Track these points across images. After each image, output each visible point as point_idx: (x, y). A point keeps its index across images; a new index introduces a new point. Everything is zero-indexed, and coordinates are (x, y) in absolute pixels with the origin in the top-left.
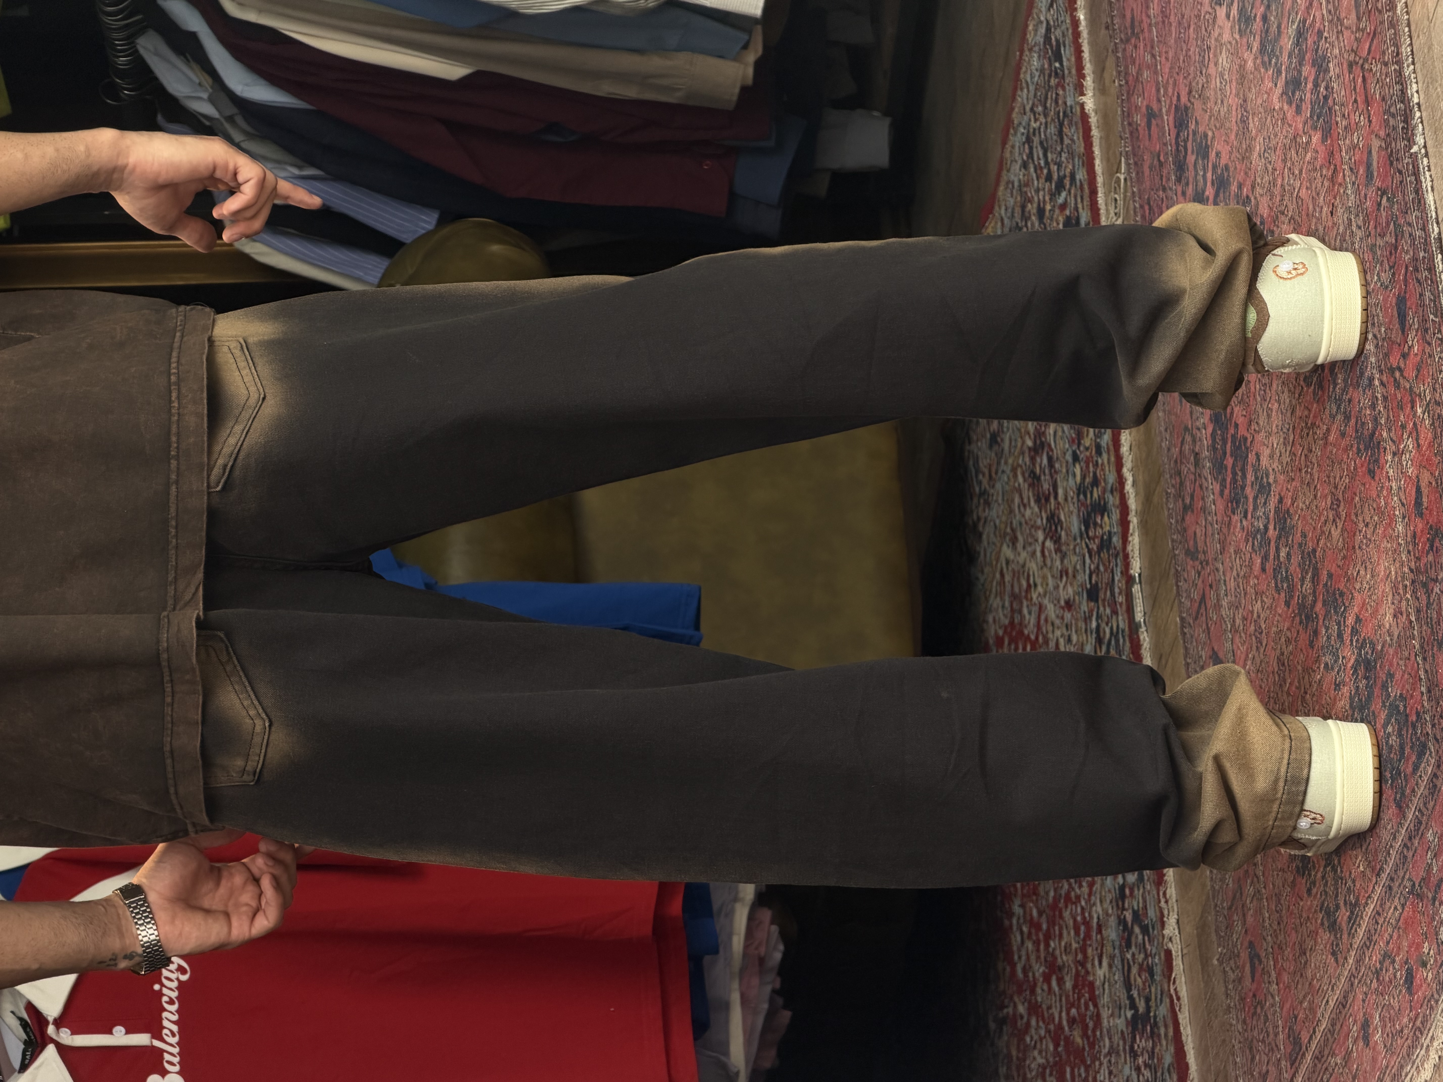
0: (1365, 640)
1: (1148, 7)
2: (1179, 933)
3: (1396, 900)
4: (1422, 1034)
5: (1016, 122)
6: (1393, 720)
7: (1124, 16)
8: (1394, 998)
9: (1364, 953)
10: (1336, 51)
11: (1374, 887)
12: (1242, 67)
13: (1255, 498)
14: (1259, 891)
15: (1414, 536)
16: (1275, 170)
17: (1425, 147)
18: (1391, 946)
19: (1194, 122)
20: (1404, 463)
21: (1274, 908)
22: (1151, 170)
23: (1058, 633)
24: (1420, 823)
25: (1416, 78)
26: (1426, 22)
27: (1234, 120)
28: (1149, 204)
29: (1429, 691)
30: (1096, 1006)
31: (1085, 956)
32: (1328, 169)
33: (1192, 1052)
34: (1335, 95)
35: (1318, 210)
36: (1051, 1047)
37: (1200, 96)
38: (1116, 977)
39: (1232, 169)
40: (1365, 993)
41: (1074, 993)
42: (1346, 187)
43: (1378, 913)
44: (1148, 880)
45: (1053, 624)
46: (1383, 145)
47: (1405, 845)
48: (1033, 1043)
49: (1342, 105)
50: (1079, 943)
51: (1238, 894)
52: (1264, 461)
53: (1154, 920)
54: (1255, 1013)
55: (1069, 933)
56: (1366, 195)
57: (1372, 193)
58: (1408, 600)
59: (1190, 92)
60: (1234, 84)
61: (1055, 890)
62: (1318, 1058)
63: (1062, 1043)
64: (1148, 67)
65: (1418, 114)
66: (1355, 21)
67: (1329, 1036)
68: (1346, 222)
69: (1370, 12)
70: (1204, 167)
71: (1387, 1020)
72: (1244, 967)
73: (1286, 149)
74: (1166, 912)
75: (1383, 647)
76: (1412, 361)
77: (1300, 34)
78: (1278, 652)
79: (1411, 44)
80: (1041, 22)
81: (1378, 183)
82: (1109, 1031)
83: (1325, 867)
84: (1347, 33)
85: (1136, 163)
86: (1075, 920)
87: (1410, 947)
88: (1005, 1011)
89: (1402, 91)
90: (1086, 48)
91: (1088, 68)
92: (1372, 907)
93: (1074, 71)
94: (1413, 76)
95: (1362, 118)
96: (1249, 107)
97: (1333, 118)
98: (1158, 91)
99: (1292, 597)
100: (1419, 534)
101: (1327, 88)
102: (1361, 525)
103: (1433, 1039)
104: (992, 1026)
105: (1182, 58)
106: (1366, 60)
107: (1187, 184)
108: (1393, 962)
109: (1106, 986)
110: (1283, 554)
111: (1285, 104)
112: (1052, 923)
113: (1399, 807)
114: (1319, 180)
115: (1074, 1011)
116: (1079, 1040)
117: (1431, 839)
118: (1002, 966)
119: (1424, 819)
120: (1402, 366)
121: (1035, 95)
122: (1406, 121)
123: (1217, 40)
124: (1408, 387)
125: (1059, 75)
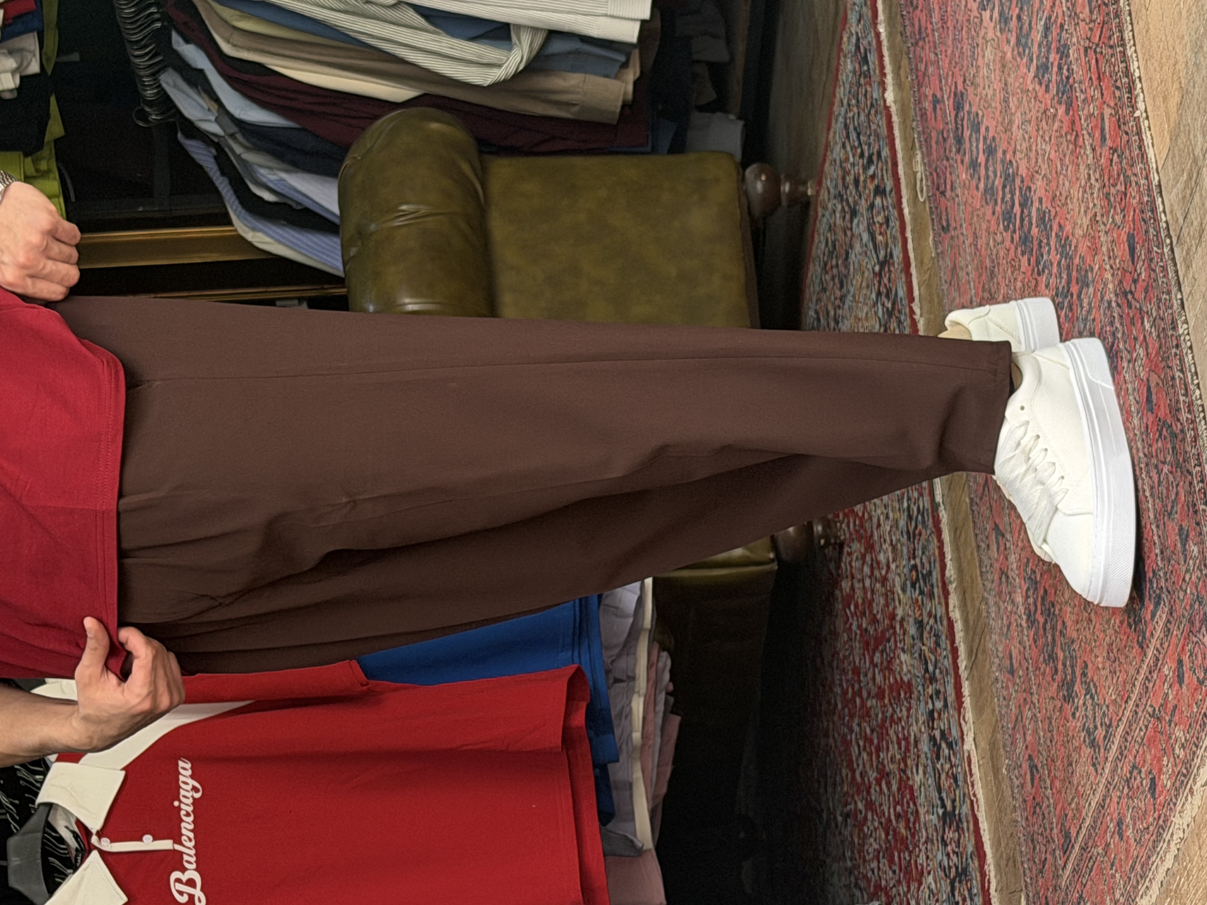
1: (931, 17)
2: (976, 748)
3: (1141, 722)
4: (1164, 830)
5: (836, 113)
7: (913, 25)
8: (1141, 802)
9: (1117, 765)
10: (1074, 40)
11: (1123, 712)
12: (1003, 58)
14: (1035, 715)
15: (1147, 427)
16: (1030, 138)
17: (1146, 111)
18: (1138, 759)
19: (968, 105)
20: (1137, 369)
21: (1047, 728)
22: (937, 145)
23: (879, 511)
24: (1158, 659)
25: (1137, 57)
26: (1144, 11)
27: (998, 101)
28: (936, 171)
29: (1162, 552)
30: (915, 804)
31: (906, 765)
32: (1071, 134)
33: (989, 842)
34: (1075, 75)
35: (1064, 168)
36: (883, 836)
37: (972, 84)
38: (930, 782)
39: (998, 140)
40: (1119, 797)
41: (899, 794)
42: (1085, 149)
44: (952, 706)
46: (1113, 112)
47: (1147, 678)
48: (870, 832)
49: (1080, 82)
50: (901, 755)
51: (1020, 718)
53: (957, 737)
54: (1034, 813)
55: (893, 748)
56: (1101, 154)
57: (1105, 151)
58: (1143, 480)
59: (965, 81)
60: (997, 72)
61: (883, 713)
62: (1083, 849)
63: (891, 833)
64: (933, 64)
65: (1139, 86)
66: (1088, 14)
67: (1092, 831)
68: (1086, 176)
69: (1099, 6)
70: (977, 140)
71: (1137, 819)
72: (1026, 774)
73: (1039, 120)
74: (965, 733)
76: (1141, 285)
77: (1047, 28)
79: (1132, 30)
80: (852, 34)
81: (1110, 144)
82: (925, 824)
83: (1085, 695)
84: (1082, 24)
85: (926, 141)
87: (1152, 760)
88: (848, 807)
89: (1126, 67)
90: (886, 52)
91: (888, 69)
92: (1122, 728)
93: (877, 71)
94: (1134, 55)
95: (1096, 92)
96: (1009, 90)
97: (1074, 93)
98: (940, 81)
100: (1150, 426)
101: (1068, 70)
103: (1172, 834)
104: (840, 819)
105: (957, 55)
106: (1097, 45)
107: (965, 153)
108: (1140, 772)
109: (922, 788)
111: (1037, 85)
112: (881, 739)
113: (1141, 647)
114: (1065, 144)
115: (899, 808)
116: (903, 831)
117: (1167, 673)
118: (844, 772)
119: (1161, 656)
120: (1133, 290)
121: (850, 92)
122: (1130, 92)
123: (983, 38)
124: (1138, 306)
125: (867, 75)
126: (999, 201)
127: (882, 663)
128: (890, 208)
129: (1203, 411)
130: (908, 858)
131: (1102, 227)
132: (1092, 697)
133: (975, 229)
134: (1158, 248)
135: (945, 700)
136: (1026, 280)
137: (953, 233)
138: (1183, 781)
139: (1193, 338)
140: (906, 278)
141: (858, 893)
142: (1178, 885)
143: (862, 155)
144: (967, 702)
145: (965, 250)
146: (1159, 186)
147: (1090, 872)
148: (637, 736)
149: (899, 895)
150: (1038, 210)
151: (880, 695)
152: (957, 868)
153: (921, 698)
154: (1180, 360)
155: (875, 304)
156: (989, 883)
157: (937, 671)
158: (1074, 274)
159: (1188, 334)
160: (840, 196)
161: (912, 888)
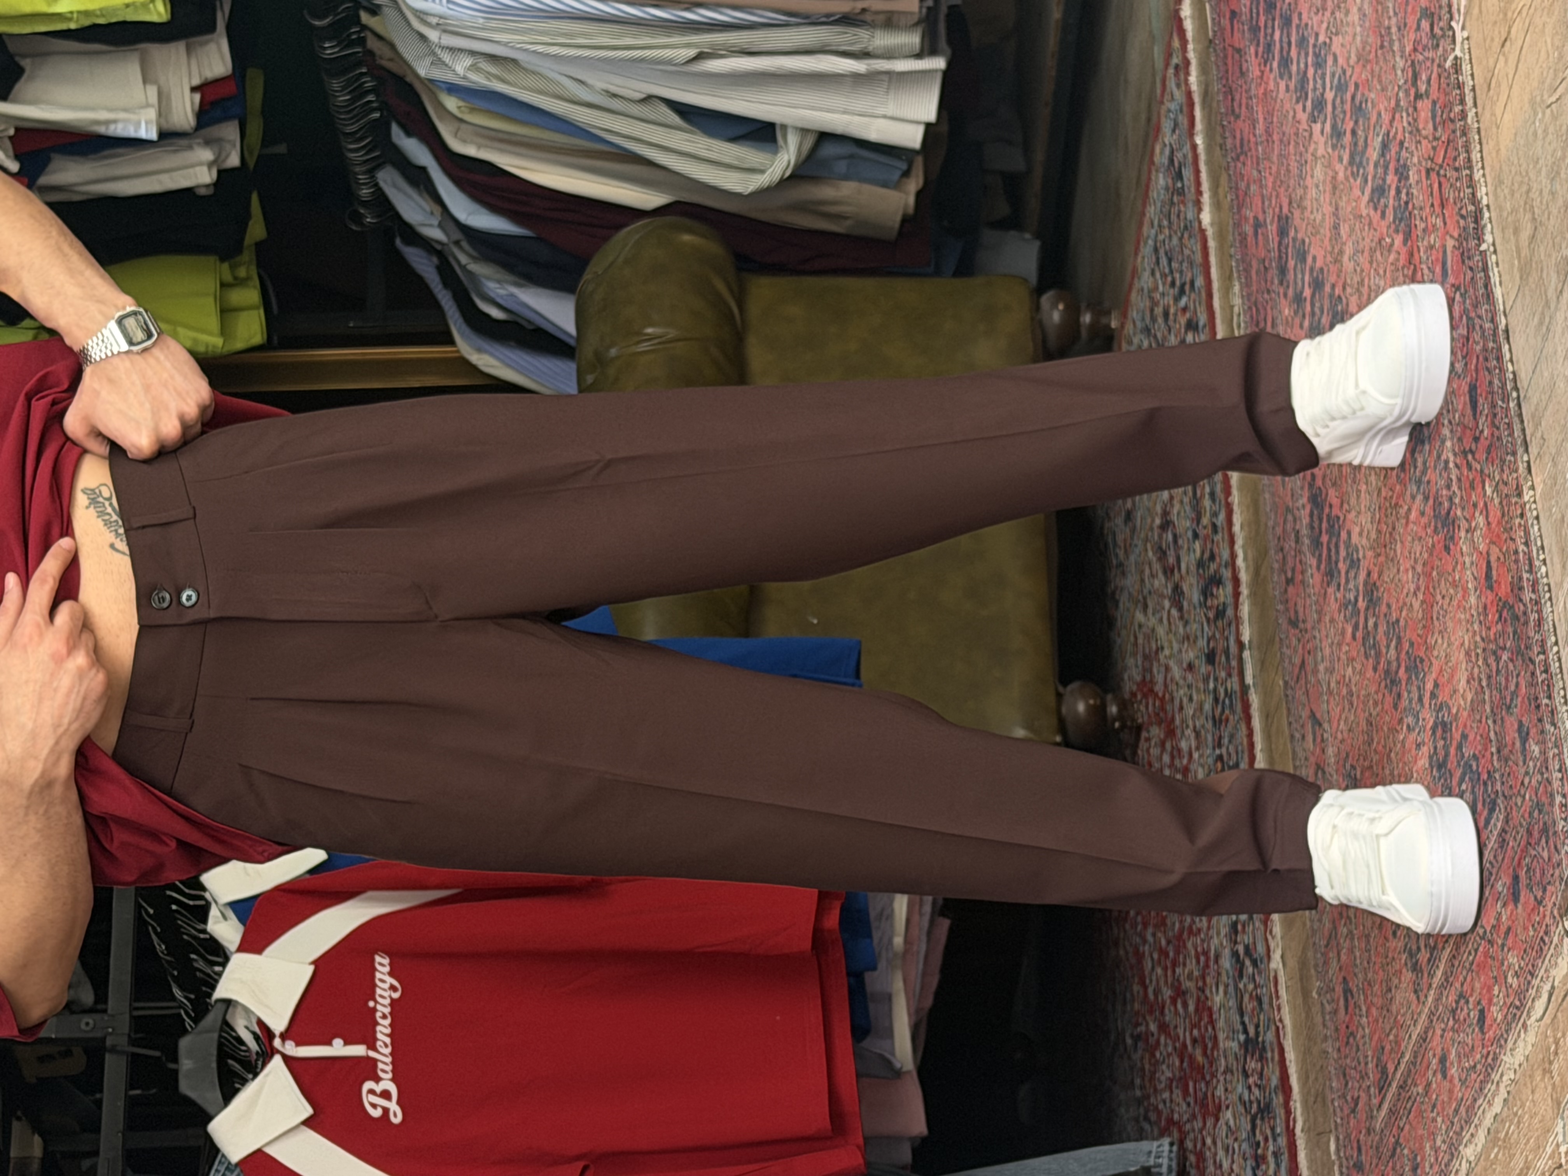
0: (1441, 704)
1: (1254, 128)
2: (1284, 967)
3: (1470, 945)
4: (1492, 1069)
5: (1145, 234)
6: (1467, 779)
7: (1235, 137)
8: (1468, 1036)
9: (1441, 993)
10: (1415, 160)
12: (1334, 178)
13: (1347, 572)
15: (1485, 607)
16: (1362, 271)
17: (1494, 244)
18: (1465, 987)
19: (1293, 230)
20: (1476, 540)
21: (1364, 947)
22: (1258, 275)
23: (1182, 692)
24: (1491, 874)
25: (1485, 182)
26: (1494, 130)
27: (1327, 227)
28: (1256, 306)
29: (1499, 751)
30: (1214, 1028)
31: (1205, 984)
32: (1409, 268)
33: (1295, 1075)
34: (1415, 201)
36: (1177, 1063)
37: (1298, 206)
38: (1231, 1004)
39: (1326, 272)
40: (1443, 1030)
41: (1196, 1016)
43: (1454, 957)
45: (1177, 684)
46: (1457, 244)
48: (1162, 1058)
49: (1421, 209)
50: (1199, 971)
51: (1333, 934)
52: (1355, 539)
53: (1262, 954)
54: (1347, 1043)
55: (1191, 963)
58: (1479, 666)
59: (1290, 203)
60: (1327, 195)
61: (1180, 922)
62: (1401, 1087)
63: (1186, 1060)
64: (1255, 181)
65: (1487, 215)
66: (1432, 131)
67: (1411, 1067)
69: (1444, 122)
70: (1302, 271)
71: (1462, 1055)
72: (1338, 1000)
73: (1372, 251)
74: (1272, 948)
75: (1458, 711)
76: (1484, 443)
77: (1385, 146)
78: (1367, 714)
79: (1481, 151)
80: (1165, 145)
81: (1453, 280)
82: (1225, 1051)
84: (1424, 142)
85: (1245, 270)
86: (1196, 951)
87: (1482, 989)
88: (1139, 1029)
89: (1473, 193)
90: (1203, 168)
91: (1205, 186)
92: (1449, 950)
93: (1193, 190)
94: (1482, 180)
95: (1438, 220)
96: (1340, 215)
97: (1413, 221)
98: (1263, 203)
99: (1378, 663)
100: (1489, 606)
101: (1407, 194)
102: (1439, 597)
103: (1502, 1075)
104: (1129, 1041)
105: (1283, 173)
106: (1441, 167)
107: (1288, 287)
108: (1467, 1002)
109: (1223, 1011)
110: (1371, 623)
111: (1371, 210)
112: (1177, 952)
115: (1195, 1032)
116: (1200, 1058)
117: (1500, 889)
118: (1136, 988)
119: (1494, 871)
120: (1474, 448)
121: (1161, 211)
122: (1476, 221)
123: (1313, 155)
124: (1479, 468)
125: (1181, 192)
129: (1549, 591)
130: (1204, 1090)
134: (1503, 401)
138: (1515, 1015)
139: (1540, 507)
141: (1147, 1126)
142: (1507, 1133)
143: (1173, 284)
146: (1507, 331)
147: (1409, 1113)
148: (898, 941)
149: (1194, 1130)
152: (1259, 1102)
154: (1525, 531)
156: (1295, 1121)
159: (1535, 502)
160: (1147, 331)
161: (1208, 1124)
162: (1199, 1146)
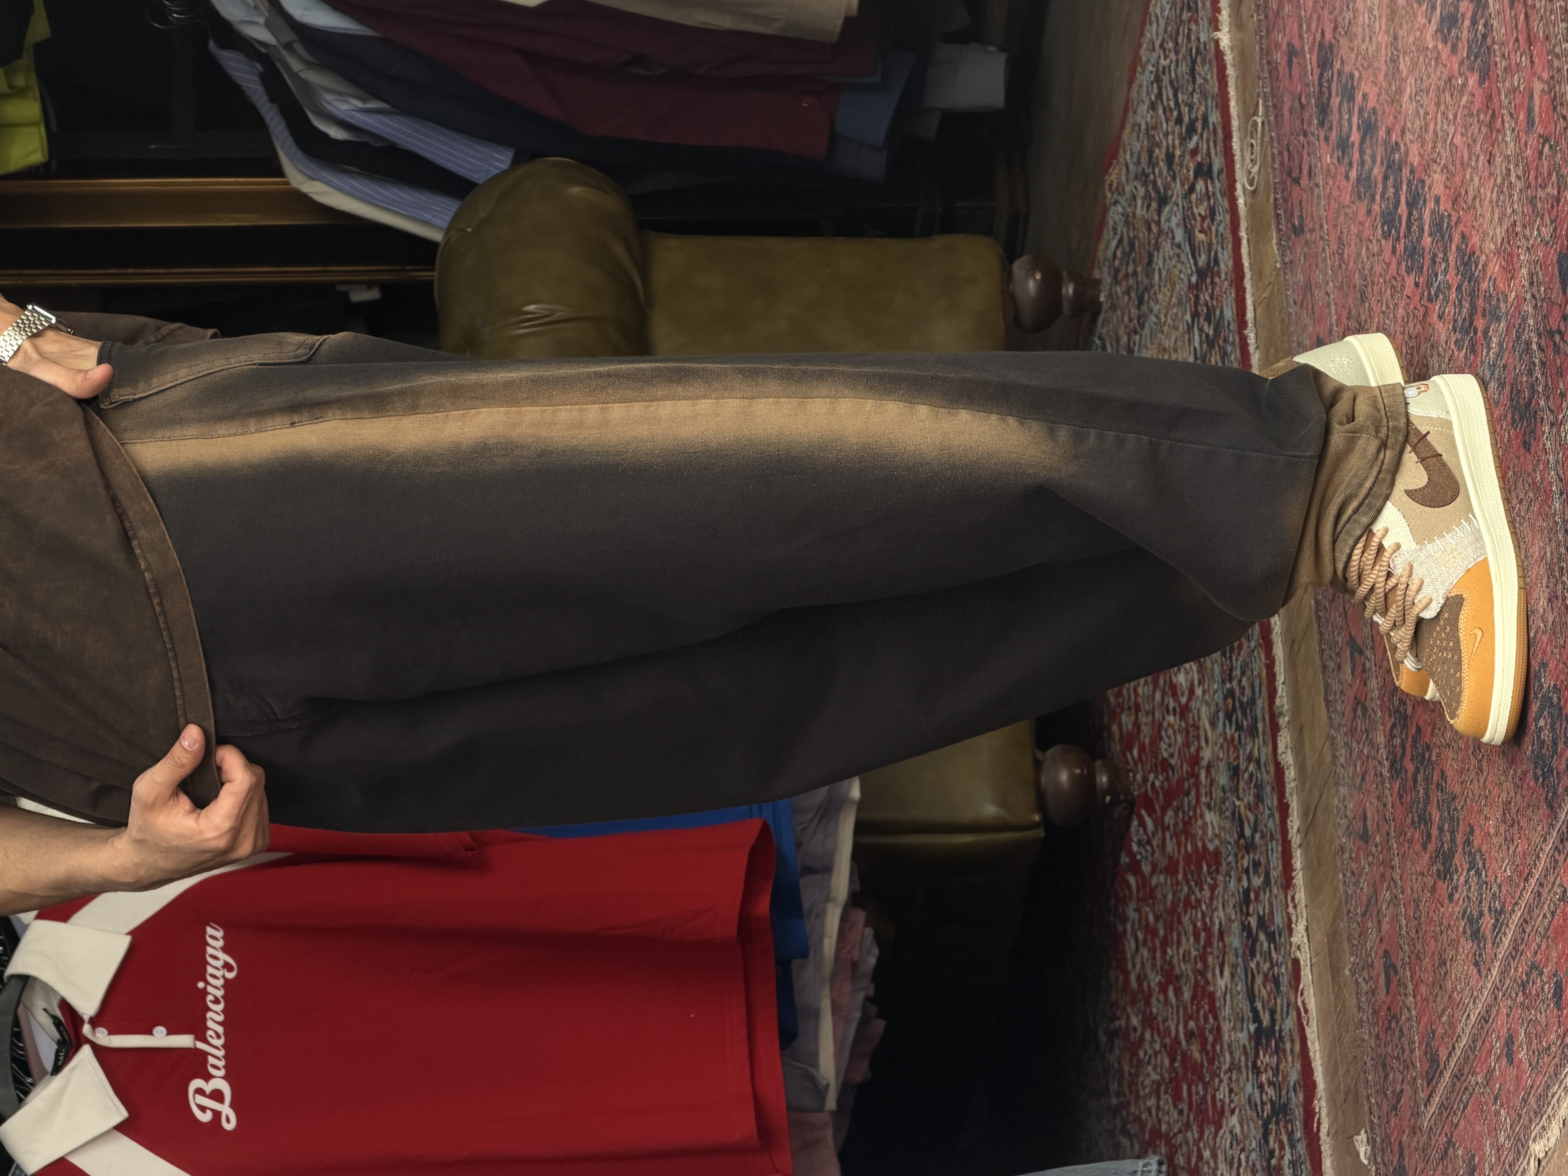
2: (1309, 941)
3: (1546, 907)
5: (1144, 59)
6: (1546, 713)
8: (1541, 1013)
9: (1509, 964)
11: (1521, 893)
14: (1396, 897)
16: (1427, 114)
18: (1539, 956)
19: (1339, 61)
20: (1563, 435)
21: (1412, 914)
22: (1291, 113)
27: (1383, 59)
28: (1288, 150)
30: (1216, 1018)
31: (1206, 966)
32: (1486, 114)
33: (1320, 1070)
34: (1495, 33)
35: (1474, 158)
36: (1167, 1063)
37: (1346, 33)
38: (1239, 988)
39: (1380, 113)
40: (1510, 1007)
41: (1192, 1004)
42: (1505, 134)
43: (1526, 921)
44: (1276, 883)
46: (1546, 88)
47: (1556, 848)
48: (1147, 1058)
49: (1502, 44)
50: (1198, 950)
51: (1373, 900)
53: (1281, 926)
54: (1389, 1028)
55: (1188, 940)
56: (1526, 143)
57: (1533, 140)
59: (1335, 28)
60: (1384, 19)
61: (1174, 894)
62: (1456, 1077)
63: (1179, 1058)
67: (1469, 1052)
68: (1504, 172)
70: (1349, 110)
71: (1533, 1036)
72: (1378, 977)
73: (1439, 91)
74: (1294, 918)
81: (1540, 130)
82: (1229, 1046)
83: (1469, 870)
85: (1275, 106)
86: (1195, 926)
87: (1559, 958)
88: (1117, 1023)
92: (1519, 914)
93: (1208, 5)
95: (1523, 58)
96: (1400, 46)
97: (1492, 58)
98: (1301, 26)
101: (1485, 25)
104: (1103, 1039)
107: (1331, 129)
108: (1541, 974)
109: (1228, 997)
111: (1440, 43)
112: (1169, 929)
113: (1551, 807)
114: (1476, 127)
115: (1192, 1024)
116: (1197, 1055)
118: (1114, 975)
120: (1562, 329)
121: (1166, 30)
125: (1193, 8)
126: (1378, 198)
127: (1176, 824)
128: (1219, 196)
131: (1523, 241)
132: (1478, 874)
133: (1342, 233)
135: (1267, 875)
136: (1412, 307)
137: (1308, 235)
140: (1237, 296)
143: (1179, 121)
144: (1299, 878)
145: (1324, 260)
147: (1465, 1108)
149: (1187, 1143)
150: (1433, 212)
151: (1171, 869)
152: (1273, 1104)
153: (1232, 873)
155: (1190, 328)
156: (1319, 1124)
157: (1258, 836)
158: (1480, 302)
160: (1143, 176)
161: (1206, 1134)
162: (1194, 1160)
